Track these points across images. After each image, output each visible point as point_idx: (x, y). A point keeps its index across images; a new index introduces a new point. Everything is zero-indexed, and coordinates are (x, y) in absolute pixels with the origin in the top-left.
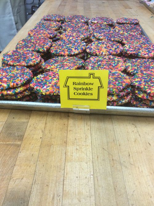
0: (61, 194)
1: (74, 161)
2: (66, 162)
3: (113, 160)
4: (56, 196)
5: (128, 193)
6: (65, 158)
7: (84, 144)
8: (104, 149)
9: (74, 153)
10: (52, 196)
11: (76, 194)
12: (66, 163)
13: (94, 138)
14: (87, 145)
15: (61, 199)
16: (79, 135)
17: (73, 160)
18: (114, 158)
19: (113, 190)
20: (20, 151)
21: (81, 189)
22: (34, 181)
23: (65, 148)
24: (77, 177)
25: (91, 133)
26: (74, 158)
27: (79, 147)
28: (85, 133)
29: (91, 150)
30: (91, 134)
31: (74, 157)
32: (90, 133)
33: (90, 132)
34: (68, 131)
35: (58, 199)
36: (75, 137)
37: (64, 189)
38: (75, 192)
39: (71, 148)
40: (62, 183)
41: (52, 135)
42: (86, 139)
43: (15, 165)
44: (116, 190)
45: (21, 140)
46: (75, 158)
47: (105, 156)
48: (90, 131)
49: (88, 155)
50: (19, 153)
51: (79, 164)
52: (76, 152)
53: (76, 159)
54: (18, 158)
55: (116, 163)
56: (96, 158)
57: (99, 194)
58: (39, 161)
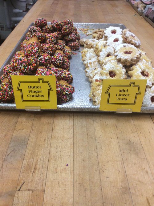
0: (51, 138)
4: (47, 138)
5: (96, 136)
10: (44, 139)
11: (60, 137)
15: (50, 140)
19: (86, 135)
21: (64, 135)
22: (31, 131)
24: (62, 128)
35: (48, 140)
37: (53, 134)
38: (60, 136)
40: (51, 131)
44: (88, 135)
57: (77, 137)
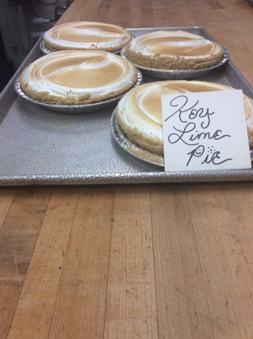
1: (122, 317)
2: (107, 319)
3: (196, 314)
6: (104, 311)
7: (141, 281)
8: (179, 290)
9: (122, 301)
12: (106, 322)
13: (160, 266)
14: (147, 282)
16: (131, 261)
17: (120, 314)
18: (198, 311)
20: (21, 296)
23: (105, 289)
25: (154, 255)
26: (122, 310)
27: (131, 287)
28: (143, 256)
29: (154, 294)
30: (154, 258)
31: (121, 308)
32: (152, 257)
33: (152, 254)
34: (112, 252)
36: (124, 266)
39: (117, 290)
41: (80, 262)
42: (144, 268)
43: (10, 327)
45: (23, 273)
46: (124, 312)
47: (180, 305)
48: (152, 251)
49: (149, 304)
50: (20, 301)
51: (131, 323)
52: (125, 298)
53: (125, 314)
54: (17, 312)
55: (202, 321)
56: (164, 310)
58: (56, 317)
